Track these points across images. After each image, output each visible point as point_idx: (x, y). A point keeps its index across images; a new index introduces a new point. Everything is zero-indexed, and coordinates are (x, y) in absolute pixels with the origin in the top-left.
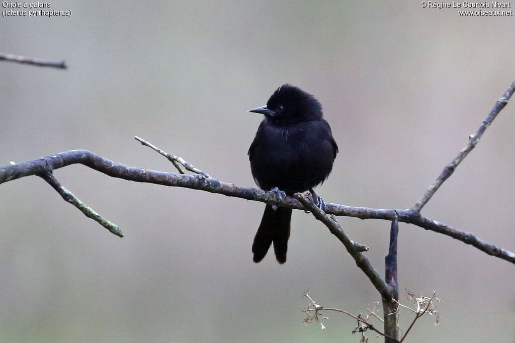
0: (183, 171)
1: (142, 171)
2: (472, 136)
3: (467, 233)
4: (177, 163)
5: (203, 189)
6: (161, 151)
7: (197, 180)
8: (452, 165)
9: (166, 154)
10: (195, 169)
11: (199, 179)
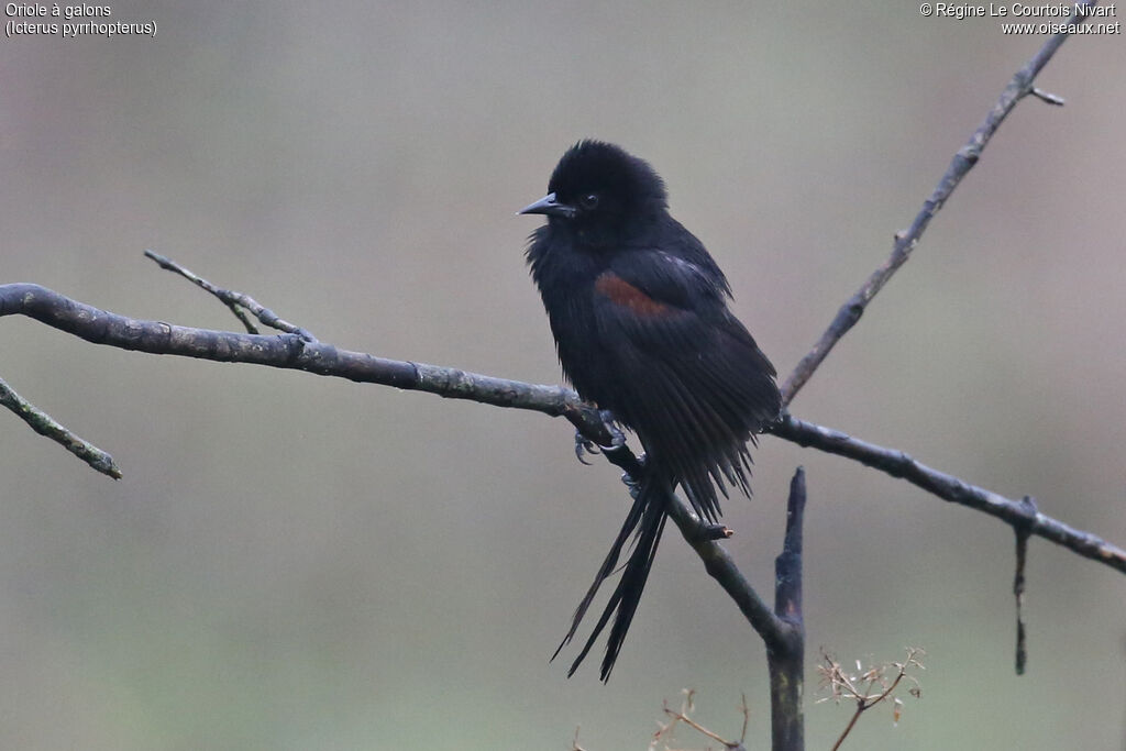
0: (255, 326)
1: (161, 328)
2: (903, 234)
3: (895, 453)
4: (241, 309)
5: (299, 367)
6: (205, 282)
7: (285, 346)
8: (858, 301)
9: (215, 289)
10: (281, 322)
11: (290, 345)
